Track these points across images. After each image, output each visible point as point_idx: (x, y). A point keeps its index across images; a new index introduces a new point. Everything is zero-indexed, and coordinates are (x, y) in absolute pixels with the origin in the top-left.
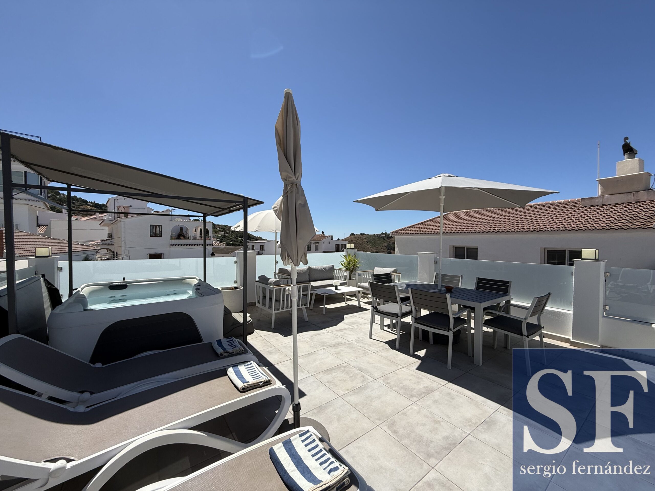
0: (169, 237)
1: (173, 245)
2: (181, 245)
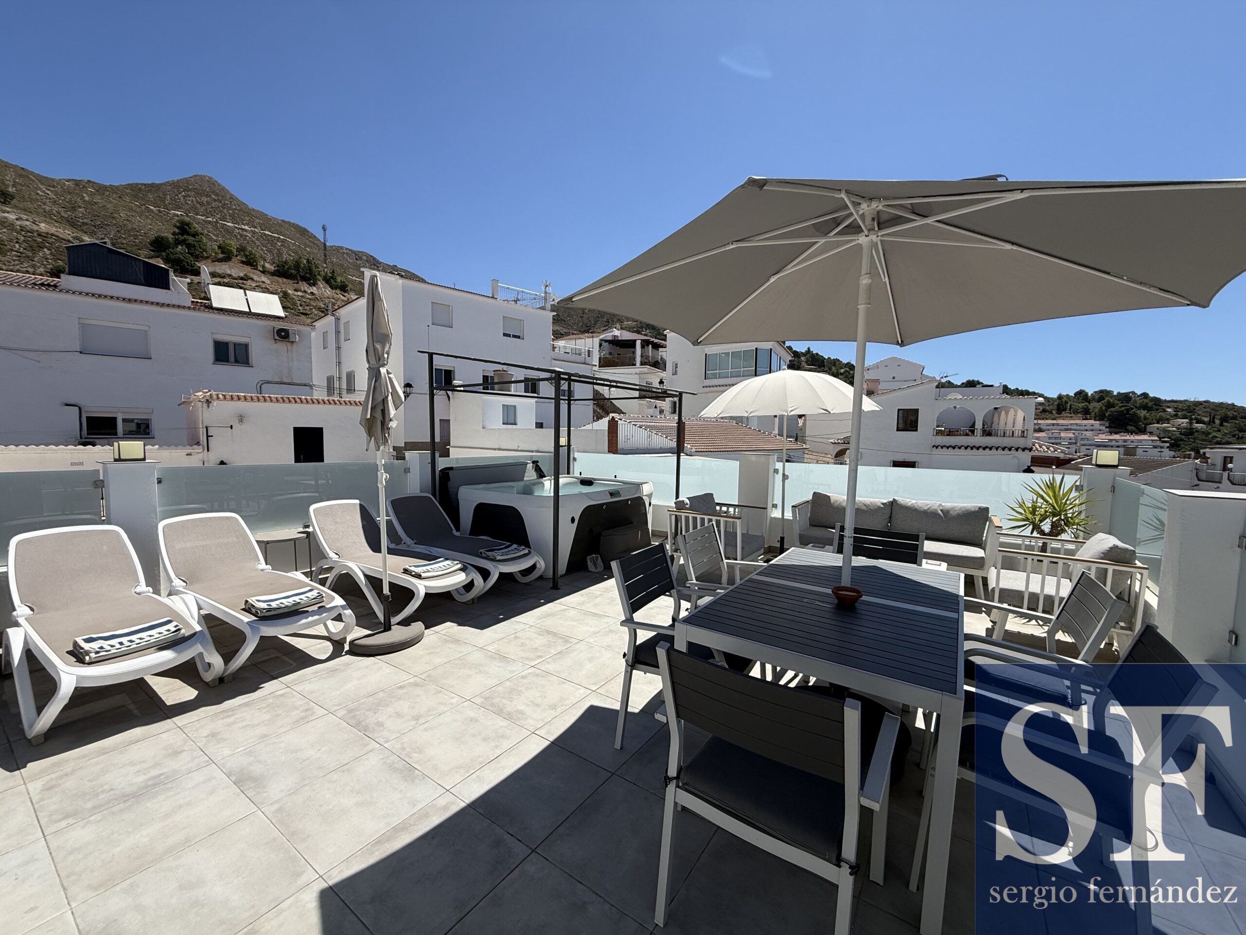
0: (931, 432)
1: (937, 447)
2: (954, 448)
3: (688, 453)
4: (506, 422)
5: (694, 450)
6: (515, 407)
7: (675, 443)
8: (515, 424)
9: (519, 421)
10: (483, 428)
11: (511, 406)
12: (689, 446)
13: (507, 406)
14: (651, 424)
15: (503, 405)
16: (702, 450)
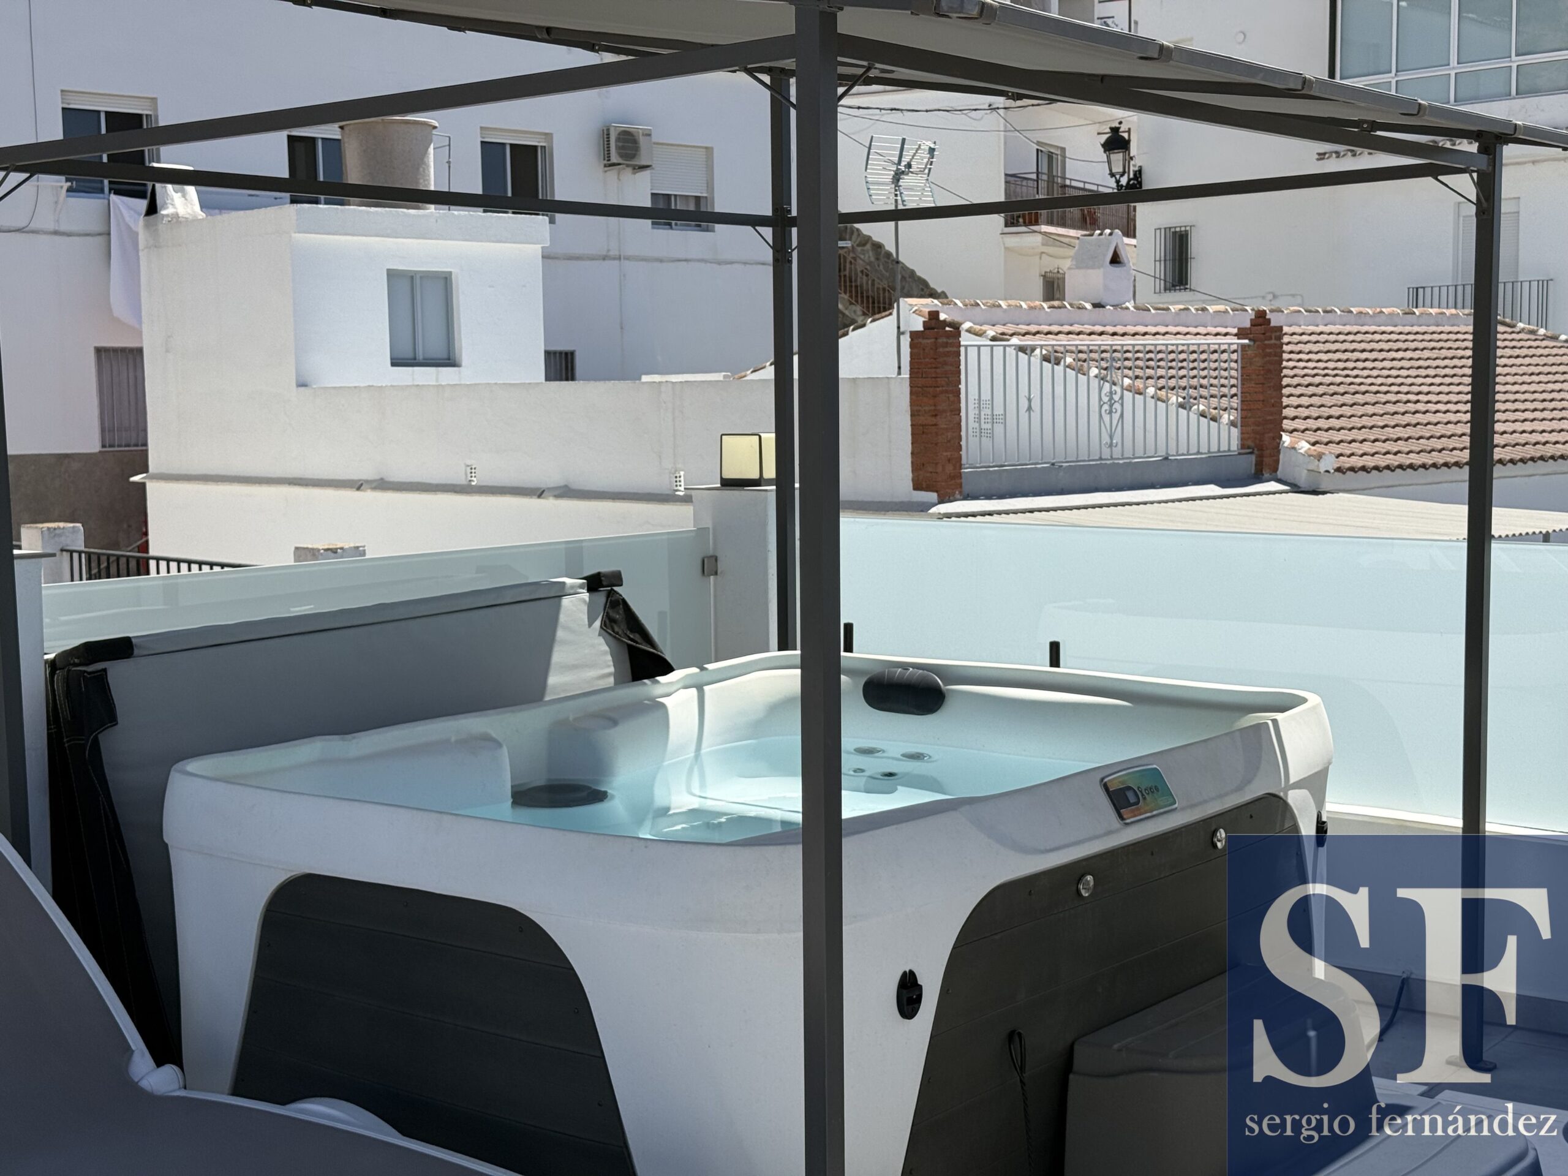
3: (1302, 478)
4: (406, 352)
5: (1329, 463)
6: (446, 280)
7: (1235, 432)
8: (449, 361)
9: (467, 345)
10: (302, 385)
11: (427, 276)
12: (1304, 446)
13: (411, 278)
14: (1097, 341)
15: (392, 275)
16: (1369, 461)
